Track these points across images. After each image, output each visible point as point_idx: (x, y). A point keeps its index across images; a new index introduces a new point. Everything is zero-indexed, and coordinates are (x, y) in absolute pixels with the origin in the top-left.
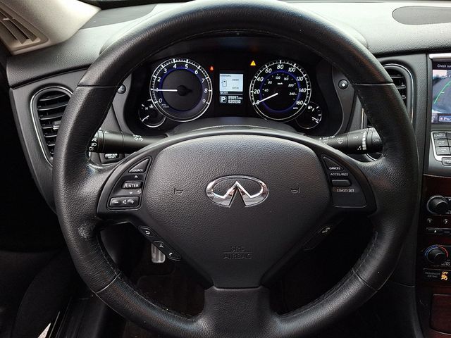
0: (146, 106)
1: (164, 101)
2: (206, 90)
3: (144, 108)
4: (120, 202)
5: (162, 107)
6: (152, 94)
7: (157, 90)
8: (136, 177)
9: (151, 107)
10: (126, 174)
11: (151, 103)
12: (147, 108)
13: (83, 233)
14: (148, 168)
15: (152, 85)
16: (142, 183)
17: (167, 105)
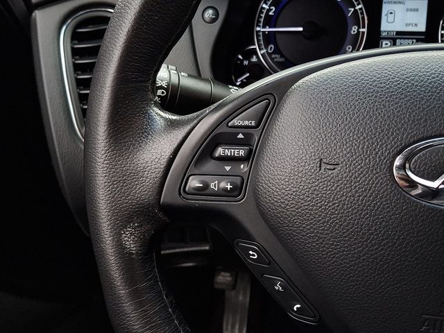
0: (245, 58)
1: (277, 51)
2: (354, 30)
3: (242, 61)
4: (206, 186)
5: (272, 59)
6: (258, 36)
7: (267, 29)
8: (240, 136)
9: (254, 59)
10: (223, 129)
11: (254, 52)
12: (246, 63)
13: (131, 242)
14: (265, 119)
15: (259, 22)
16: (251, 151)
17: (282, 56)
